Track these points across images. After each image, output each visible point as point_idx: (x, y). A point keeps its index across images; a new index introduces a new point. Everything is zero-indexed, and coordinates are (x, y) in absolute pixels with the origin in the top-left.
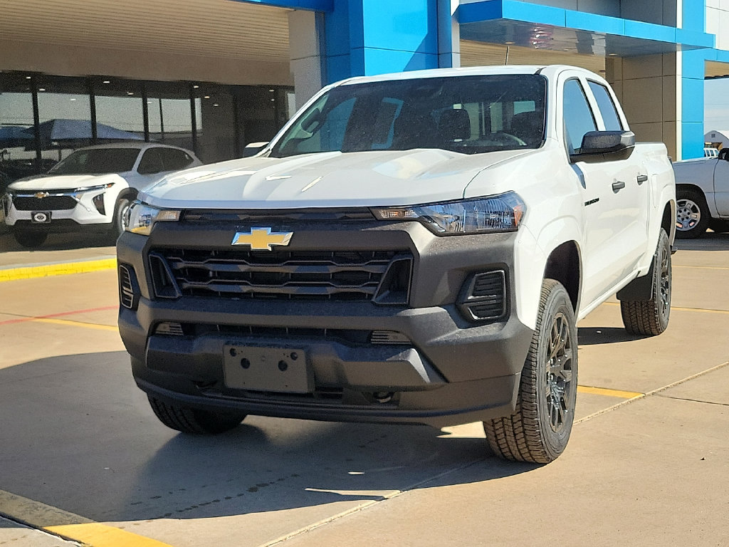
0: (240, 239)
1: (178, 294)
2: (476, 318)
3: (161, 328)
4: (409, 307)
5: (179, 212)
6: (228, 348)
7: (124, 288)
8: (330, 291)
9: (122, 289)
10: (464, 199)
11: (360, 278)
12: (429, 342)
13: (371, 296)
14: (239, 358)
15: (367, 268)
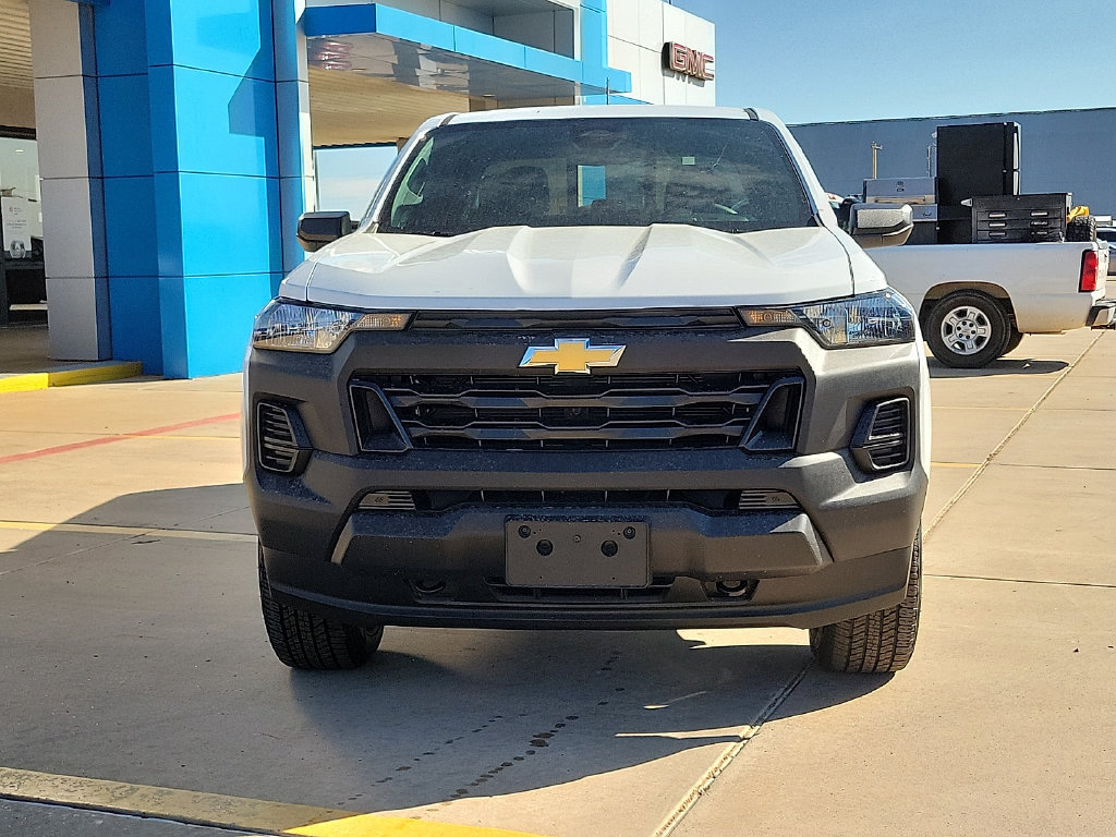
0: (535, 357)
1: (409, 446)
2: (877, 468)
3: (369, 502)
4: (795, 453)
5: (407, 316)
6: (514, 526)
7: (266, 439)
8: (672, 434)
9: (263, 442)
10: (853, 296)
11: (721, 413)
12: (823, 504)
13: (735, 440)
14: (533, 540)
15: (735, 398)
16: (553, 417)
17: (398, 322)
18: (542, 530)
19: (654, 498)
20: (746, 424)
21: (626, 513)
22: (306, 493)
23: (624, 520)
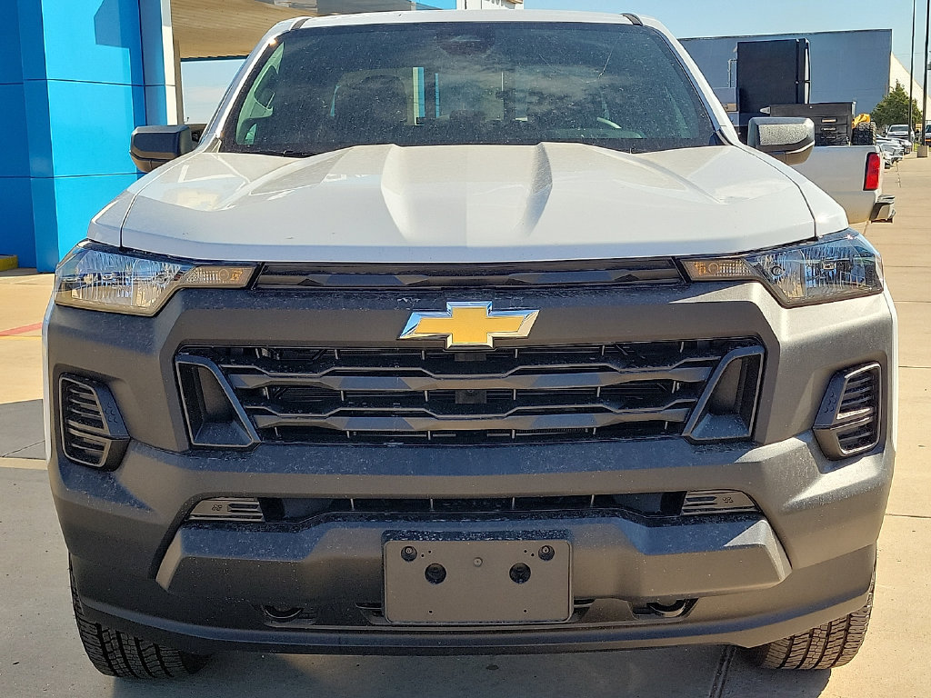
0: (421, 326)
1: (254, 438)
2: (844, 452)
3: (204, 510)
4: (752, 442)
5: (248, 272)
6: (395, 547)
7: (72, 423)
8: (601, 420)
9: (67, 426)
10: (815, 239)
11: (656, 393)
12: (786, 504)
13: (676, 428)
14: (420, 565)
15: (676, 374)
16: (444, 402)
17: (240, 278)
18: (433, 551)
19: (574, 505)
20: (692, 406)
21: (541, 525)
22: (122, 495)
23: (539, 535)
